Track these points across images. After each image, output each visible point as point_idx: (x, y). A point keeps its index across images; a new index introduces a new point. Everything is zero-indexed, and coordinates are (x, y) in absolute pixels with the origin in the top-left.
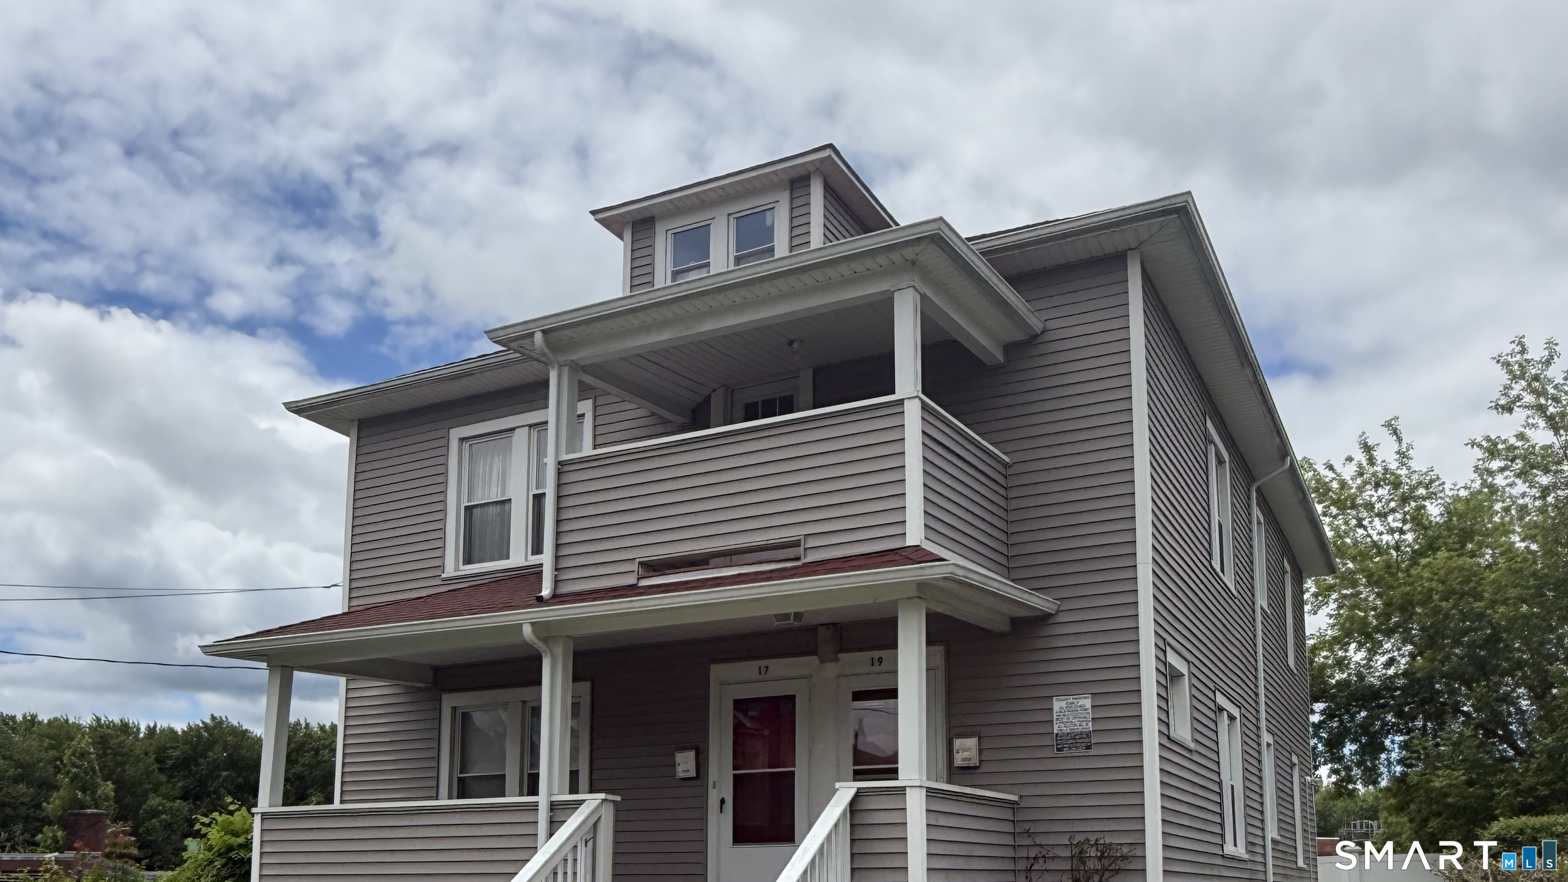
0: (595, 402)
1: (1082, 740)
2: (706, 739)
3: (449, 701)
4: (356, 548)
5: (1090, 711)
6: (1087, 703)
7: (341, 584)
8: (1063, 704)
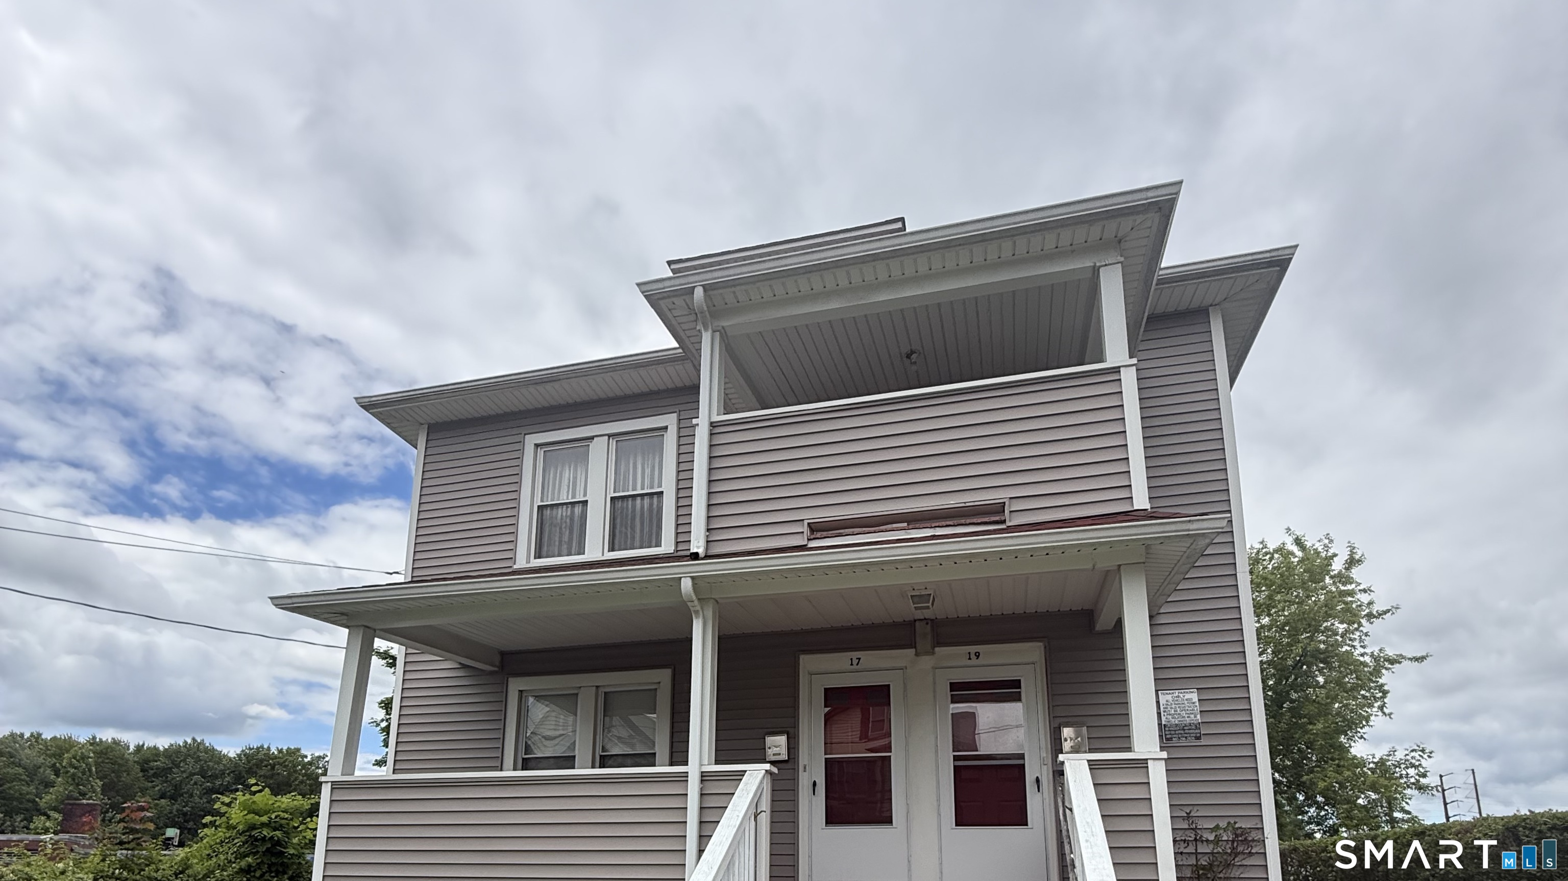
0: (679, 415)
1: (1191, 731)
2: (796, 726)
3: (515, 685)
4: (420, 540)
5: (1197, 704)
6: (1194, 697)
7: (403, 572)
8: (1169, 697)
